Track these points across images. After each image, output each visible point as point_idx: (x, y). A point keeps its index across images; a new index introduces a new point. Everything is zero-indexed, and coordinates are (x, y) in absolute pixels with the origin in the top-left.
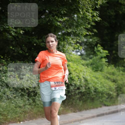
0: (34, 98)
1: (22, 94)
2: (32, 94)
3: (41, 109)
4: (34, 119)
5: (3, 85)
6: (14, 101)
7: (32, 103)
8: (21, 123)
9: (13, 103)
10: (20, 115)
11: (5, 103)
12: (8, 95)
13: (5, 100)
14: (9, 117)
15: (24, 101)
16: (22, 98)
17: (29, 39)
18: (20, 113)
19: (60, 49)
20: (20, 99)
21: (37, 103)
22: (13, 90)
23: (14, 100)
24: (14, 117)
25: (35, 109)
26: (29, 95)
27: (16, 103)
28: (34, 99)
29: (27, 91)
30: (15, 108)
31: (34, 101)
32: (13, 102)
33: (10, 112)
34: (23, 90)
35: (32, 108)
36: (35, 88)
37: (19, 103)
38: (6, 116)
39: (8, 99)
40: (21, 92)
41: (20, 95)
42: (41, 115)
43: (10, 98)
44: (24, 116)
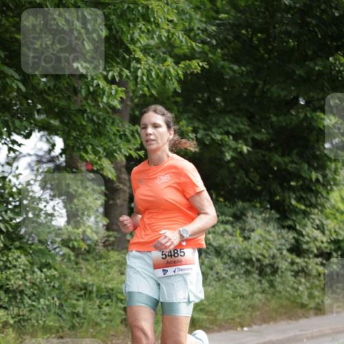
0: (271, 278)
1: (247, 269)
2: (268, 270)
3: (285, 302)
4: (272, 323)
5: (208, 251)
6: (231, 284)
7: (268, 289)
8: (245, 329)
9: (228, 288)
10: (243, 313)
11: (212, 288)
12: (219, 271)
13: (213, 283)
14: (220, 317)
15: (250, 285)
16: (248, 279)
17: (264, 156)
18: (244, 309)
19: (328, 178)
20: (242, 281)
21: (278, 289)
22: (229, 261)
23: (232, 282)
24: (231, 317)
25: (273, 301)
26: (262, 272)
27: (235, 287)
28: (272, 281)
29: (258, 264)
30: (232, 300)
31: (272, 285)
32: (228, 285)
33: (222, 307)
34: (248, 261)
35: (267, 299)
36: (274, 257)
37: (242, 288)
38: (215, 313)
39: (219, 280)
40: (244, 266)
41: (242, 272)
42: (285, 313)
43: (224, 278)
44: (251, 315)
